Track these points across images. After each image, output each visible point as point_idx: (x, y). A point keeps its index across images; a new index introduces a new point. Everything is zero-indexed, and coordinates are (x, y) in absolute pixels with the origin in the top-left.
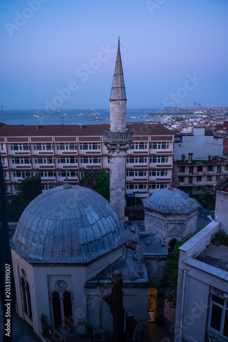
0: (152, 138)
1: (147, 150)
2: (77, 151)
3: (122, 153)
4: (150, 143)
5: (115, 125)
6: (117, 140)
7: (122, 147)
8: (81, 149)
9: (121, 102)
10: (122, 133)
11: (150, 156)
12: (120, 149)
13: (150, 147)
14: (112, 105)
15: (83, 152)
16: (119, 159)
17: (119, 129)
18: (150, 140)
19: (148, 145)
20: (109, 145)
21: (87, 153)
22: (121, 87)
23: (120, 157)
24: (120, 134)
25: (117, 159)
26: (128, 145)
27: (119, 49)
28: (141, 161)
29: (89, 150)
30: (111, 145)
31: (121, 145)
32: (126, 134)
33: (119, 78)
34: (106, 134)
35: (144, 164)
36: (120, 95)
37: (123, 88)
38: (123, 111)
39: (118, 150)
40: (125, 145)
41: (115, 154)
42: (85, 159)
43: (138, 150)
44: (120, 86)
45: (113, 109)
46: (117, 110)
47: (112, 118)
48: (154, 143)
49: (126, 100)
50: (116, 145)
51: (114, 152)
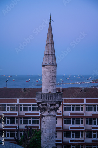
0: (88, 101)
1: (83, 112)
2: (17, 112)
3: (52, 113)
4: (86, 105)
5: (46, 87)
6: (47, 100)
7: (53, 107)
8: (21, 110)
9: (51, 67)
10: (52, 94)
11: (86, 118)
12: (51, 109)
13: (86, 110)
14: (44, 69)
15: (23, 113)
16: (49, 118)
17: (49, 90)
18: (85, 102)
19: (84, 107)
20: (40, 105)
21: (26, 114)
22: (52, 54)
23: (50, 116)
24: (50, 95)
25: (47, 118)
26: (57, 105)
27: (50, 23)
28: (78, 123)
29: (28, 112)
30: (42, 105)
31: (51, 105)
32: (56, 95)
33: (50, 47)
34: (38, 95)
35: (80, 126)
36: (51, 61)
37: (53, 55)
38: (54, 75)
39: (49, 110)
40: (55, 105)
41: (46, 113)
42: (25, 119)
43: (75, 112)
44: (50, 53)
45: (45, 73)
46: (48, 73)
47: (44, 81)
48: (89, 105)
49: (56, 65)
50: (46, 105)
51: (45, 111)
